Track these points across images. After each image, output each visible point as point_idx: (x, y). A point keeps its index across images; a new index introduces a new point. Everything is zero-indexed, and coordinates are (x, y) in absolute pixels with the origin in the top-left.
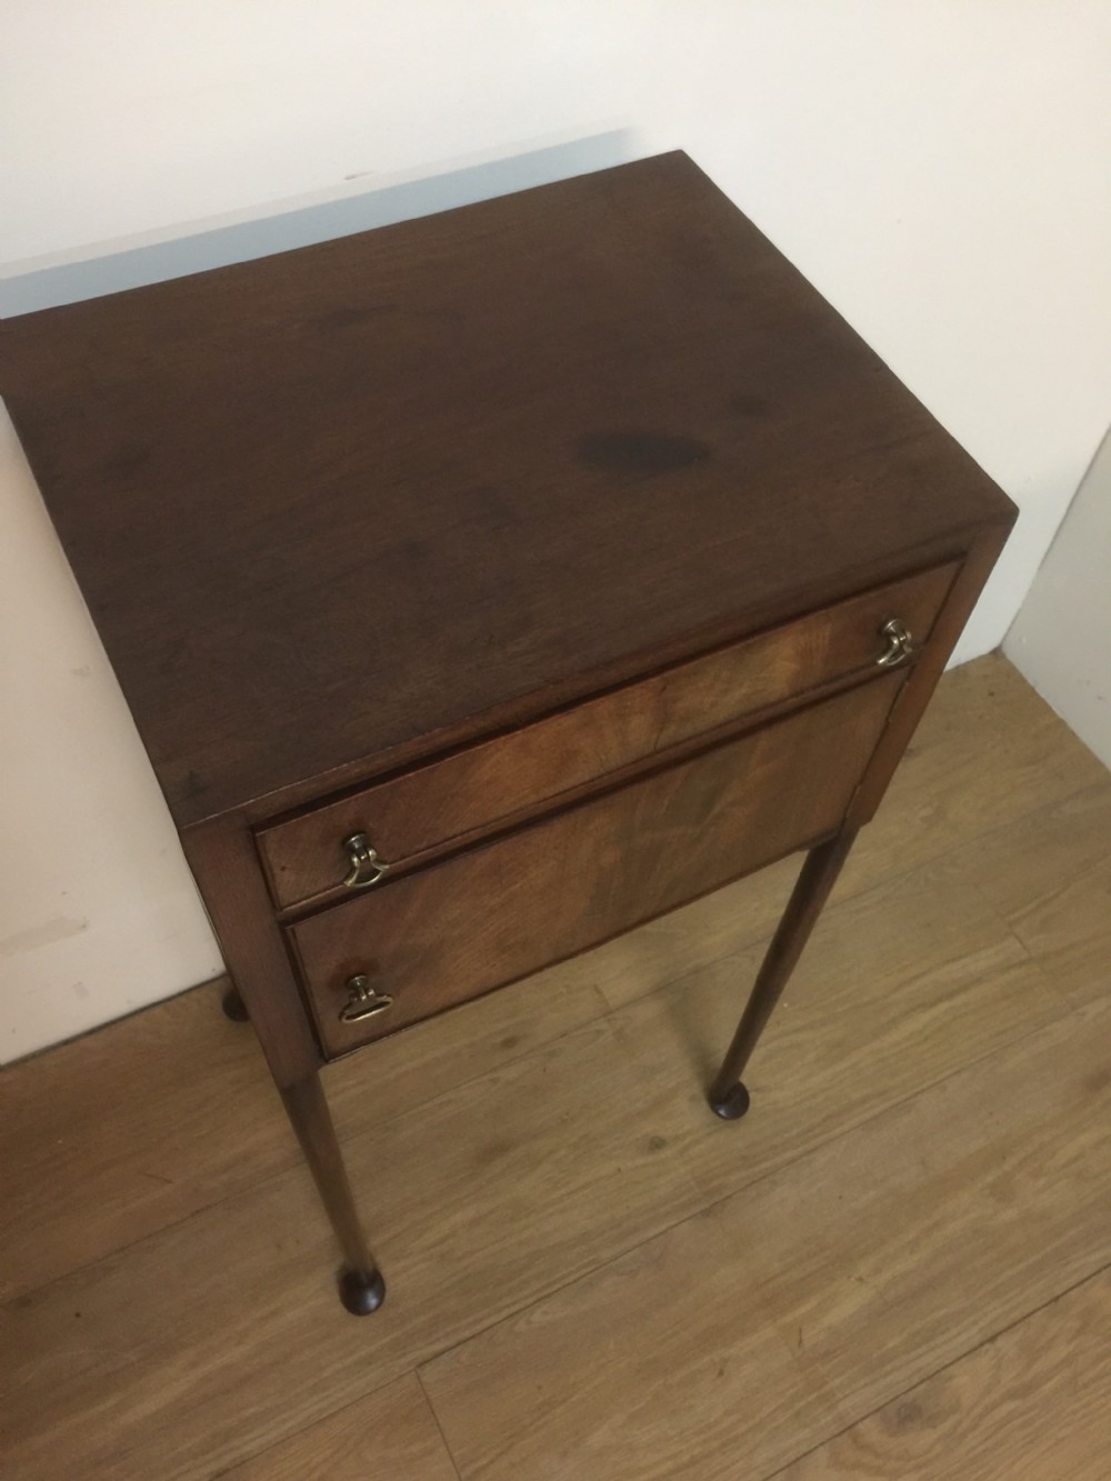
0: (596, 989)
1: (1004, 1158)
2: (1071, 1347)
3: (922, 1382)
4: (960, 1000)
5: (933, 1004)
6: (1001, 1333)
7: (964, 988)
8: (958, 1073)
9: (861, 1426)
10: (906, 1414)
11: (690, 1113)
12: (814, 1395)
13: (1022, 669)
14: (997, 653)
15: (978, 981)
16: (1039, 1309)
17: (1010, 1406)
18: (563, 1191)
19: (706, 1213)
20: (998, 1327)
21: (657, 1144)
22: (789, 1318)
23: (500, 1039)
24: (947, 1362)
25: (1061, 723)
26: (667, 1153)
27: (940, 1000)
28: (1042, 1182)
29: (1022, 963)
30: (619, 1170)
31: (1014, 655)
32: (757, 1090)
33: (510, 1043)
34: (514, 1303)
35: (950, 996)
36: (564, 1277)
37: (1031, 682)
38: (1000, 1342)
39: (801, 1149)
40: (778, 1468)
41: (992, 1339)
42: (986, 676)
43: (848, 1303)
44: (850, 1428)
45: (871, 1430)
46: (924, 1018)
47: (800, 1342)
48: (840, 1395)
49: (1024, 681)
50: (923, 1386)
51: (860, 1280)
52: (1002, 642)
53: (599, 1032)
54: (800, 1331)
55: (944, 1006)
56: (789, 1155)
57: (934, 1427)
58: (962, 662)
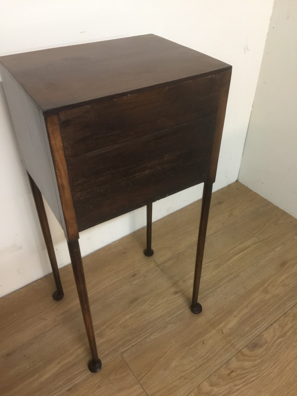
0: (155, 261)
1: (264, 284)
2: (292, 323)
3: (256, 337)
4: (245, 251)
5: (239, 253)
6: (273, 323)
7: (246, 249)
8: (248, 267)
9: (243, 350)
10: (254, 346)
11: (184, 285)
12: (229, 345)
13: (243, 183)
14: (237, 181)
15: (249, 247)
16: (282, 316)
17: (280, 340)
18: (154, 307)
20: (272, 322)
21: (176, 293)
22: (218, 328)
23: (131, 275)
24: (261, 332)
25: (255, 193)
26: (179, 294)
27: (241, 252)
28: (275, 288)
29: (258, 242)
30: (168, 300)
31: (241, 181)
33: (134, 275)
34: (145, 335)
35: (243, 251)
36: (157, 327)
37: (246, 186)
38: (274, 325)
39: (213, 289)
40: (223, 364)
41: (272, 325)
42: (236, 186)
43: (233, 322)
44: (240, 351)
45: (246, 351)
46: (238, 256)
47: (223, 333)
48: (235, 344)
49: (244, 186)
50: (257, 338)
51: (235, 316)
52: (237, 179)
53: (157, 270)
54: (222, 330)
55: (242, 253)
56: (210, 291)
57: (262, 348)
58: (229, 184)
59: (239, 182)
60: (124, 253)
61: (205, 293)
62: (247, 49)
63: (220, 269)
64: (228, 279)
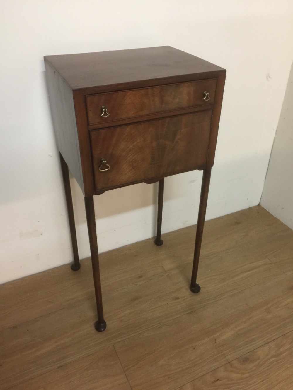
0: (162, 267)
1: (268, 304)
2: (290, 345)
3: (249, 352)
4: (255, 271)
5: (247, 272)
6: (270, 342)
8: (255, 285)
9: (233, 362)
10: (245, 360)
11: (186, 292)
12: (220, 355)
13: (265, 208)
14: (259, 205)
15: (259, 267)
16: (280, 337)
17: (273, 359)
18: (153, 308)
19: (190, 313)
20: (269, 341)
21: (177, 298)
22: (212, 337)
23: (138, 276)
24: (256, 348)
25: (276, 218)
26: (180, 300)
27: (250, 270)
28: (279, 309)
29: (270, 264)
30: (167, 303)
31: (263, 205)
32: (202, 288)
33: (140, 277)
34: (140, 331)
35: (252, 270)
36: (153, 326)
37: (268, 210)
38: (269, 344)
40: (210, 371)
41: (268, 343)
42: (257, 210)
43: (228, 334)
44: (230, 362)
45: (235, 363)
46: (245, 274)
47: (215, 342)
48: (226, 355)
49: (266, 210)
50: (249, 353)
51: (231, 329)
52: (259, 203)
53: (163, 275)
54: (215, 340)
55: (251, 272)
56: (211, 302)
57: (253, 363)
58: (251, 206)
59: (260, 206)
60: (136, 256)
61: (205, 303)
62: (269, 77)
63: (225, 283)
64: (232, 294)
